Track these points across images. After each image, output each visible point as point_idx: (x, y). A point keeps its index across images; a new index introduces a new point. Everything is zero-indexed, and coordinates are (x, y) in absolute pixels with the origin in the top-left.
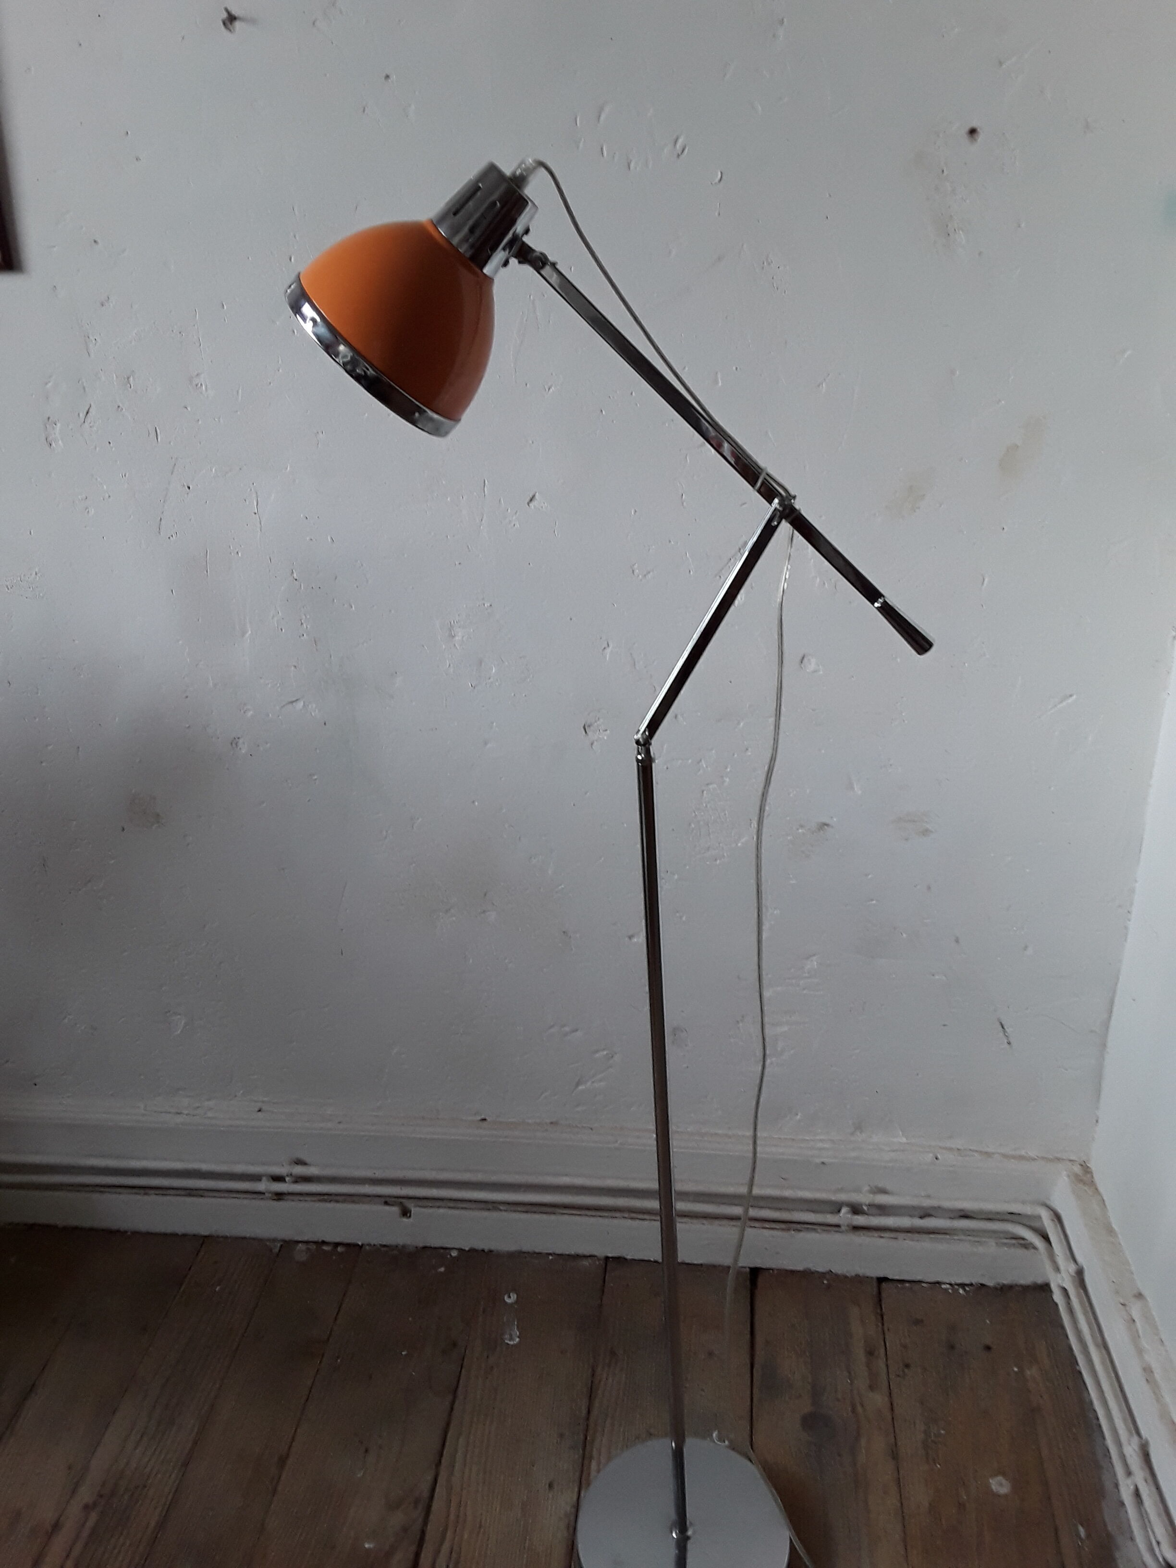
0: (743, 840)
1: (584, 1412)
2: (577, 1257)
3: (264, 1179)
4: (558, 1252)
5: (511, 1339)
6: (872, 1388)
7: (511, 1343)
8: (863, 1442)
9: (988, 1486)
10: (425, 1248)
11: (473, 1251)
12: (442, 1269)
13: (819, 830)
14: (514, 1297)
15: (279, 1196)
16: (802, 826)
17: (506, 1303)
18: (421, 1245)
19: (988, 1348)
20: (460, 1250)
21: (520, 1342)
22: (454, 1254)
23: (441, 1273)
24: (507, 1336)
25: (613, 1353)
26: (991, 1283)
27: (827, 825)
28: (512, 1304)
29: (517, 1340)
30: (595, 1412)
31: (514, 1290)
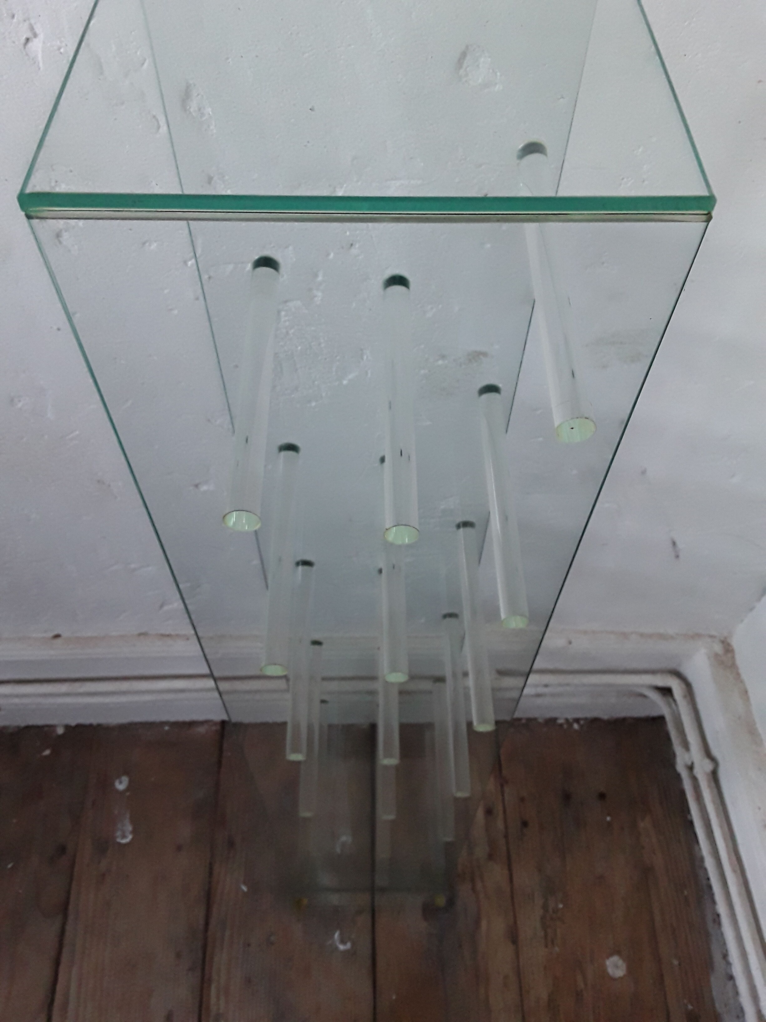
0: (351, 376)
1: (202, 922)
2: (191, 724)
4: (173, 719)
5: (124, 837)
6: (491, 857)
7: (124, 841)
8: (484, 923)
9: (604, 971)
10: (28, 728)
11: (78, 726)
12: (47, 752)
13: (470, 361)
14: (125, 780)
16: (443, 357)
17: (117, 791)
18: (23, 724)
19: (602, 796)
20: (67, 727)
21: (133, 839)
22: (60, 731)
23: (46, 757)
24: (119, 833)
25: (231, 844)
26: (605, 717)
27: (485, 354)
28: (123, 792)
29: (130, 837)
30: (213, 921)
31: (126, 773)
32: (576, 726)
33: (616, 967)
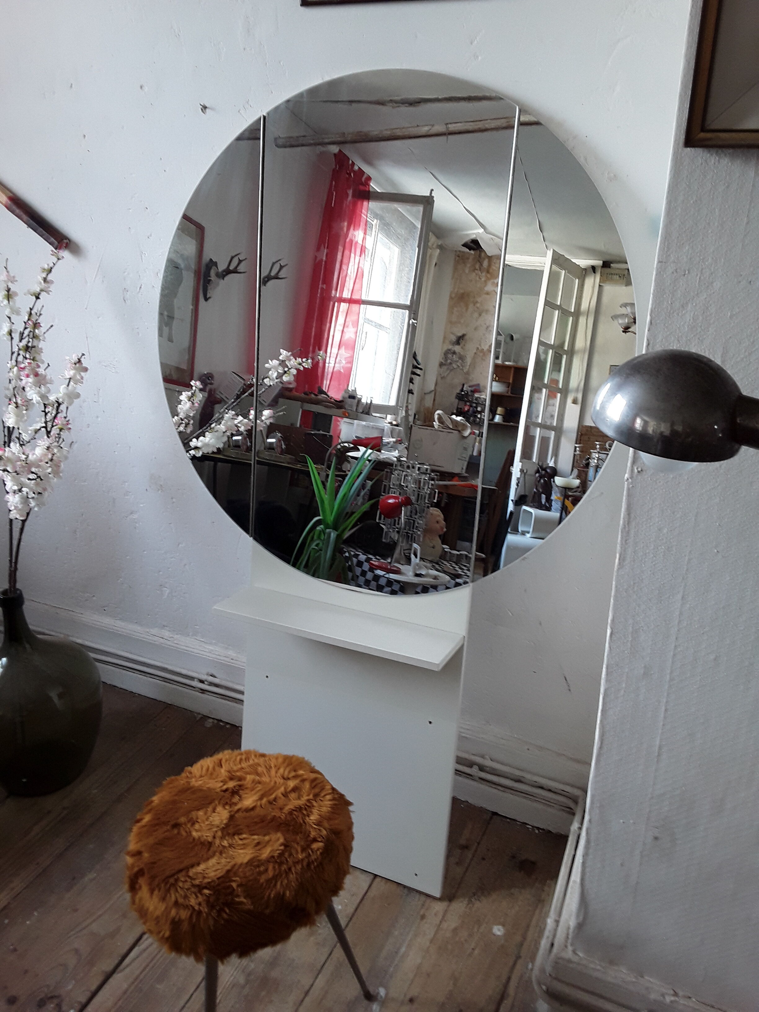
3: (196, 680)
9: (492, 929)
15: (203, 691)
26: (554, 832)
32: (537, 831)
33: (499, 930)
